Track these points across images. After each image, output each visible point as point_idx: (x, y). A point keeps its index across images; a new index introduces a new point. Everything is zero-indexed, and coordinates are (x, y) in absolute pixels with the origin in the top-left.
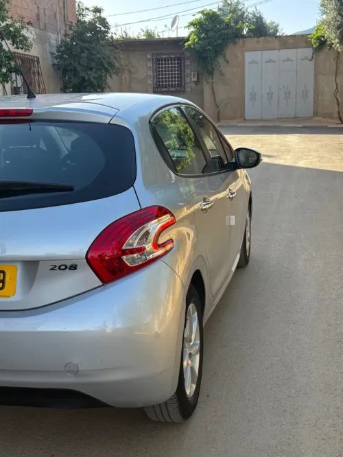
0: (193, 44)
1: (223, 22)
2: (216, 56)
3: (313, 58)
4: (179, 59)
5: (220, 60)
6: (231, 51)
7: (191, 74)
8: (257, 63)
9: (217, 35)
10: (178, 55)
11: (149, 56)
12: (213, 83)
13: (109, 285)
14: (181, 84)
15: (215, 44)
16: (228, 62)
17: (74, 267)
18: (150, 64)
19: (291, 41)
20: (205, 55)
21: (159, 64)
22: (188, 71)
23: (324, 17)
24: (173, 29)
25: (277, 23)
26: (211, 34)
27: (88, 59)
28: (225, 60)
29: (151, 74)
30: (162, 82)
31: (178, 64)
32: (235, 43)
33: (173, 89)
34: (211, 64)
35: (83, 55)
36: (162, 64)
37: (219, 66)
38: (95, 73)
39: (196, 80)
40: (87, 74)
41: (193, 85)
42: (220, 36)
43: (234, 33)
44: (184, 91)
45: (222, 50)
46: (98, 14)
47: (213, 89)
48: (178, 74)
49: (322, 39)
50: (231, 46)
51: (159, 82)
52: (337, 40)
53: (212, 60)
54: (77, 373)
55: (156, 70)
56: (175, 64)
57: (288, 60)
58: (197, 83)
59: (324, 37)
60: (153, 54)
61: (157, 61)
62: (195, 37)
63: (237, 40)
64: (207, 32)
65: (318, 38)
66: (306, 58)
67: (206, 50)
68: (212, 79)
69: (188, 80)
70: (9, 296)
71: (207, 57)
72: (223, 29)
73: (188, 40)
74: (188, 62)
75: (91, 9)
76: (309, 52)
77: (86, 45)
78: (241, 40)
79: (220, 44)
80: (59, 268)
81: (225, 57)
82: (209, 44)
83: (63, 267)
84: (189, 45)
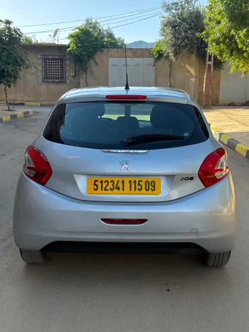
0: (73, 50)
1: (93, 36)
2: (89, 59)
3: (154, 64)
4: (62, 60)
5: (92, 62)
6: (99, 57)
7: (70, 71)
8: (117, 65)
9: (90, 45)
10: (61, 57)
11: (39, 56)
12: (86, 77)
13: (208, 188)
14: (63, 77)
15: (89, 50)
16: (97, 64)
17: (192, 179)
18: (40, 62)
19: (139, 52)
20: (82, 58)
21: (47, 62)
22: (68, 68)
23: (163, 37)
24: (55, 38)
25: (122, 38)
26: (85, 44)
27: (7, 57)
28: (95, 62)
29: (41, 69)
30: (49, 75)
31: (60, 63)
32: (102, 51)
33: (57, 81)
34: (86, 65)
35: (3, 53)
36: (49, 62)
37: (91, 67)
38: (12, 67)
39: (73, 75)
40: (6, 67)
41: (71, 78)
42: (92, 45)
43: (101, 45)
44: (65, 82)
45: (93, 55)
46: (8, 25)
47: (86, 82)
48: (61, 70)
49: (161, 52)
50: (99, 53)
51: (47, 75)
52: (173, 54)
53: (86, 62)
54: (197, 233)
55: (44, 66)
56: (58, 63)
57: (137, 65)
58: (74, 77)
59: (162, 51)
60: (42, 55)
61: (45, 60)
62: (74, 45)
63: (103, 49)
64: (82, 42)
65: (158, 52)
66: (149, 65)
67: (82, 55)
68: (86, 75)
69: (68, 74)
70: (158, 194)
71: (83, 60)
72: (93, 41)
73: (69, 47)
74: (67, 62)
75: (3, 21)
76: (151, 60)
77: (6, 47)
78: (106, 49)
79: (92, 51)
80: (185, 179)
81: (95, 60)
82: (84, 51)
83: (187, 179)
84: (70, 50)
